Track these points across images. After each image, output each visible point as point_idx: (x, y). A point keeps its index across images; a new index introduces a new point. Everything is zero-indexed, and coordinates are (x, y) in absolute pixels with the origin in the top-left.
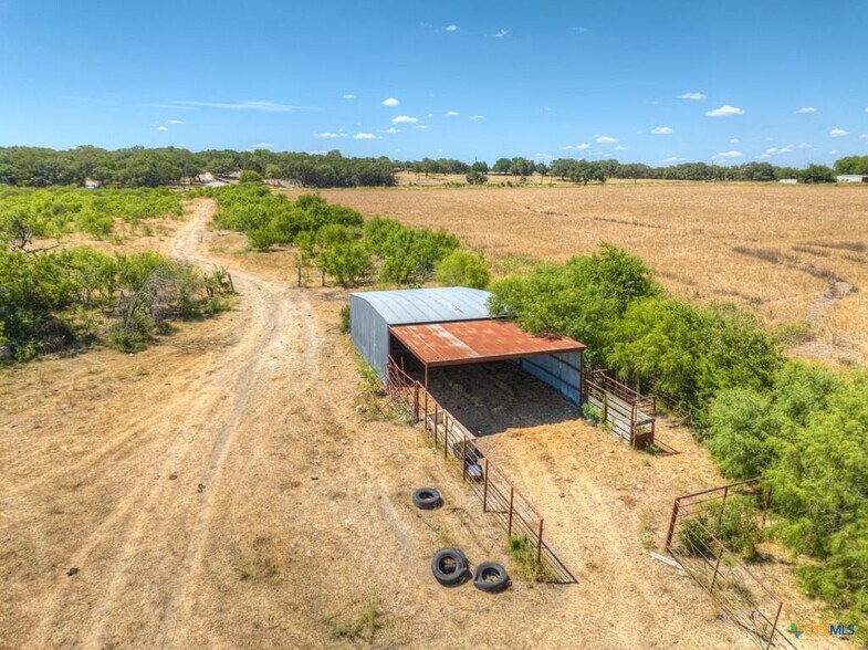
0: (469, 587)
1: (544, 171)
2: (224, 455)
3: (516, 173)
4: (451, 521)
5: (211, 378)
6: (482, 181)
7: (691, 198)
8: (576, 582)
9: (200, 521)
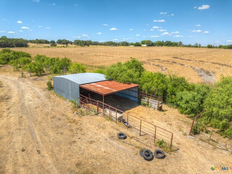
0: (155, 159)
1: (71, 43)
2: (38, 137)
3: (64, 44)
4: (133, 141)
5: (10, 111)
6: (55, 46)
7: (113, 50)
8: (179, 149)
9: (49, 164)
